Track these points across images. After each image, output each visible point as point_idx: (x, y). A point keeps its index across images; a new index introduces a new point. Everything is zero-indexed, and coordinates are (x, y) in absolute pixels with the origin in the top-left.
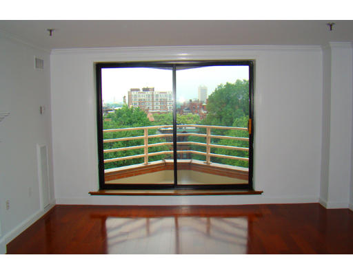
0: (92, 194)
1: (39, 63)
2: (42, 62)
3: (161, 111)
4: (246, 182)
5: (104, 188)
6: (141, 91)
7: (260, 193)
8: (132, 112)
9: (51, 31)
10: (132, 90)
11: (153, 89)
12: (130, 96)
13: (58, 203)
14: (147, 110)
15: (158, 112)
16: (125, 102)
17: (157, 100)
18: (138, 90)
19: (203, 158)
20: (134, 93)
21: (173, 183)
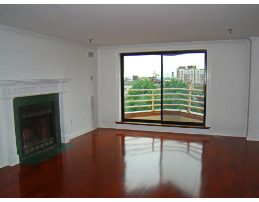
0: (117, 123)
1: (91, 54)
2: (92, 54)
3: (200, 83)
4: (202, 122)
5: (124, 120)
6: (187, 68)
7: (208, 128)
8: (177, 83)
9: (91, 40)
10: (180, 68)
11: (195, 67)
12: (178, 72)
13: (100, 127)
14: (190, 82)
15: (199, 84)
16: (173, 76)
17: (198, 75)
18: (184, 67)
19: (186, 108)
20: (181, 70)
21: (160, 120)
